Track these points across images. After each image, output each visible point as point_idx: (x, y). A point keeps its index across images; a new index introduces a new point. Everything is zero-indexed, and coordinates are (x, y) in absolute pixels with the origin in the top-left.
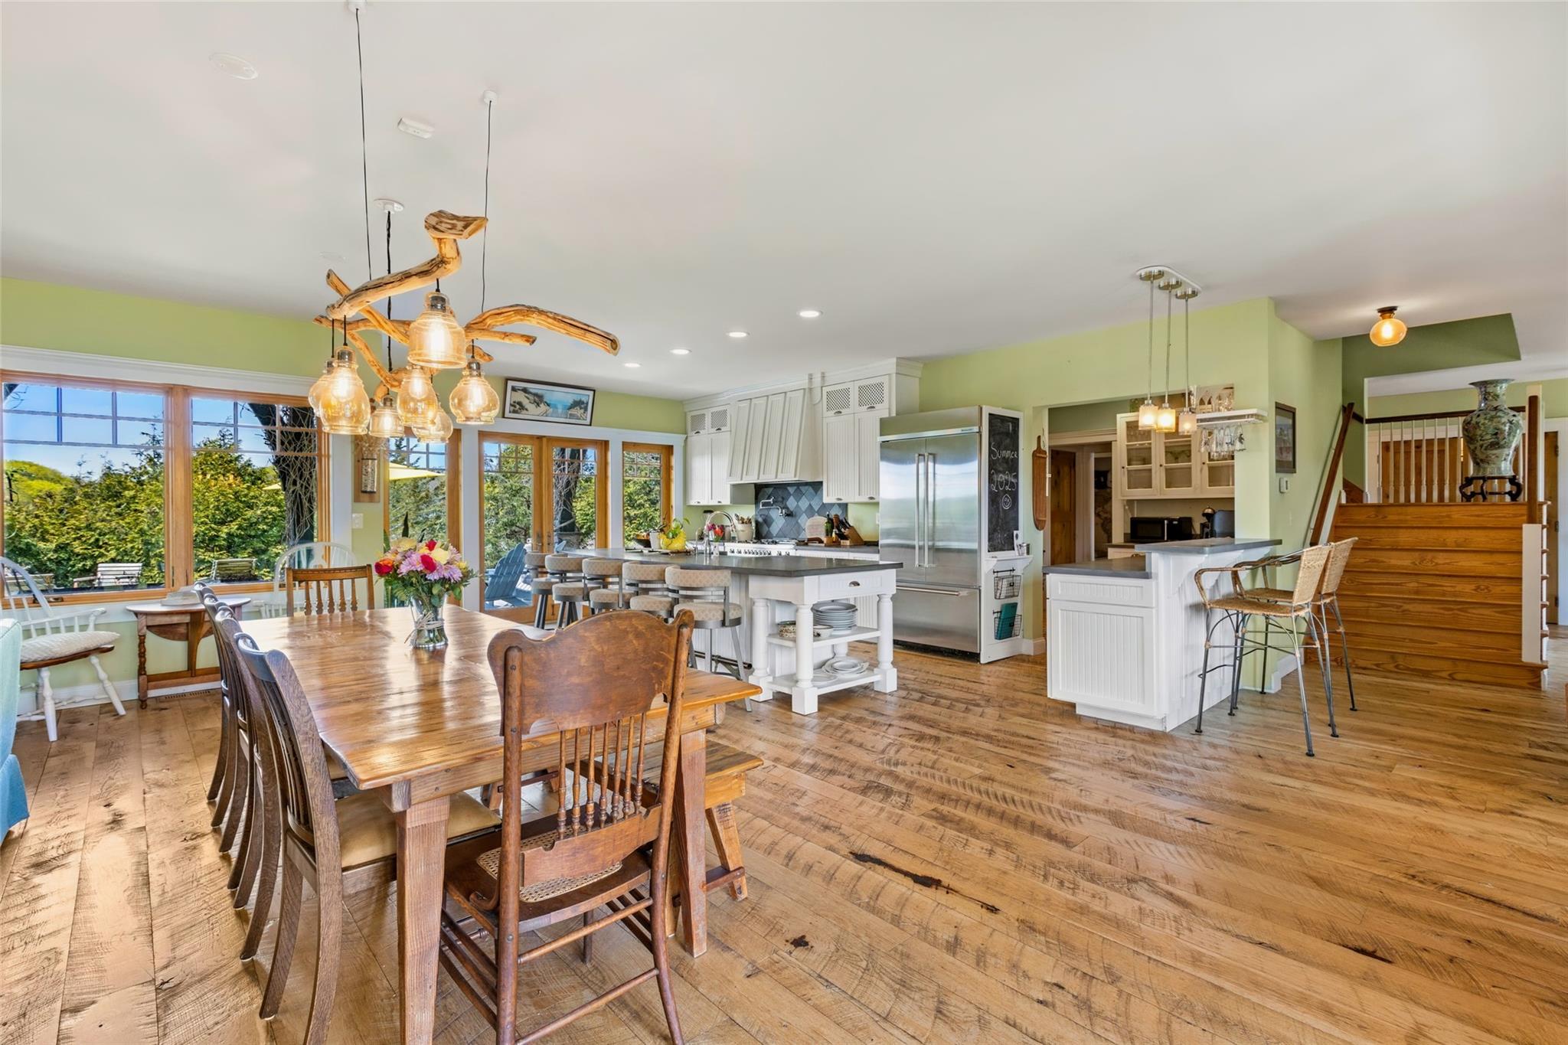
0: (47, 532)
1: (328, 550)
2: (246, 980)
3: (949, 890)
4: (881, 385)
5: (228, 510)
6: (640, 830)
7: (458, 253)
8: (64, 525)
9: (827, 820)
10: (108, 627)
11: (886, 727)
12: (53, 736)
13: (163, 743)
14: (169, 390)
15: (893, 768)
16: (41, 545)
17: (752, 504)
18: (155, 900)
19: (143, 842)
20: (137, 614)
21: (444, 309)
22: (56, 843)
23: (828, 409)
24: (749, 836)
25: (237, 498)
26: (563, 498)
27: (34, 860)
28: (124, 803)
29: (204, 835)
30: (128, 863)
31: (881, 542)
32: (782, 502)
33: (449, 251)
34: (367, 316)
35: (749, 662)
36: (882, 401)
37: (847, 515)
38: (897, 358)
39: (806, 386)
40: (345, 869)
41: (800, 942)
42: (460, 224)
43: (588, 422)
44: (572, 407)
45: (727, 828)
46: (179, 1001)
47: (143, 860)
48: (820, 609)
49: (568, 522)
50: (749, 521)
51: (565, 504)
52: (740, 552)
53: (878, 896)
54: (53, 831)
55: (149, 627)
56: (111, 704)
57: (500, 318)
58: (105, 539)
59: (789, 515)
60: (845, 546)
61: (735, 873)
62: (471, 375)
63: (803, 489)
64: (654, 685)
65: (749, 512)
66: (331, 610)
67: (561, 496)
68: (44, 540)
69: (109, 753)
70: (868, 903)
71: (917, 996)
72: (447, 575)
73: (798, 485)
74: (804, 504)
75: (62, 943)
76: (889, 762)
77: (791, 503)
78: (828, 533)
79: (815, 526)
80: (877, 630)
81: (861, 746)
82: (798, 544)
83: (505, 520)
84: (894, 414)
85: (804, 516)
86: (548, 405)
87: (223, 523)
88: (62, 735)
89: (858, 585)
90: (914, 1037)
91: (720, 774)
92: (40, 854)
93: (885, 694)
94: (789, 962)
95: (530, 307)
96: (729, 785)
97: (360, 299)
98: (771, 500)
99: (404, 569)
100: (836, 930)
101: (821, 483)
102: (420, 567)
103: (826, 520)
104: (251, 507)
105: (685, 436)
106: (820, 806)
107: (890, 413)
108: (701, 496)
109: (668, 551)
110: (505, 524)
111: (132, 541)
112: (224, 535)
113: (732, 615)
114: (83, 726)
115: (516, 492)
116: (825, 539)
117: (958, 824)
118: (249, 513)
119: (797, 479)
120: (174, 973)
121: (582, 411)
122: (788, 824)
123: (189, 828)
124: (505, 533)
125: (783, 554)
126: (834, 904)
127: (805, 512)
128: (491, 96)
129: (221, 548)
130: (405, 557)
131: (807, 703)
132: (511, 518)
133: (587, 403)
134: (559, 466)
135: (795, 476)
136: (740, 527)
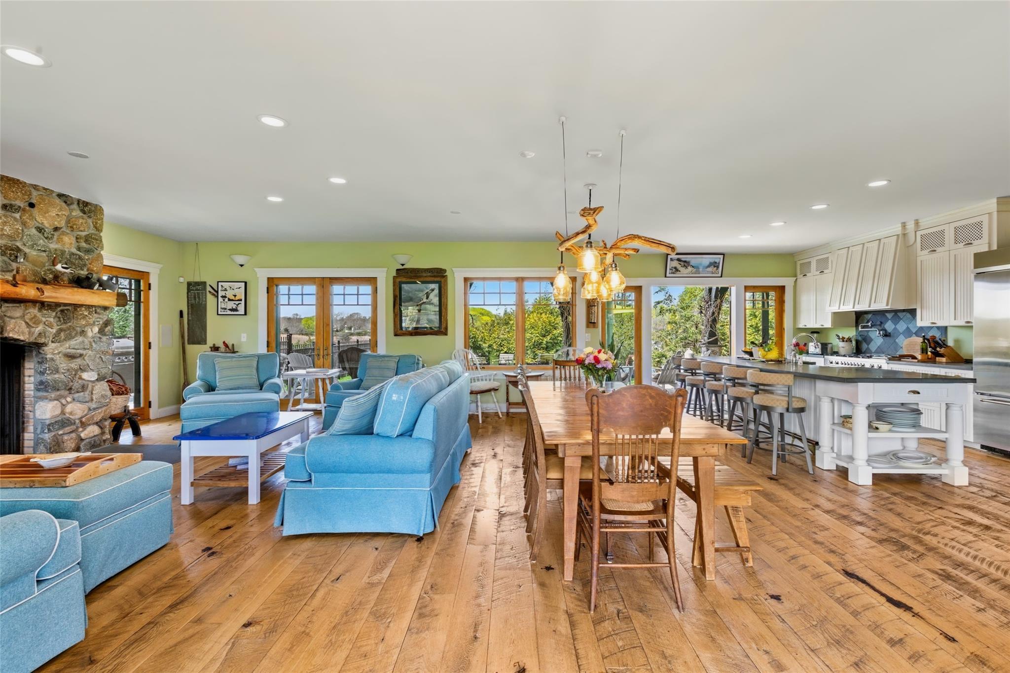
0: (485, 339)
1: (574, 351)
2: (524, 519)
3: (916, 615)
4: (981, 223)
5: (546, 330)
6: (657, 491)
7: (595, 222)
8: (490, 336)
9: (836, 548)
10: (497, 380)
11: (935, 508)
12: (481, 422)
13: (512, 431)
14: (517, 279)
15: (920, 535)
16: (484, 345)
17: (853, 327)
18: (502, 485)
19: (501, 465)
20: (506, 376)
21: (591, 246)
22: (478, 458)
23: (922, 249)
24: (770, 540)
25: (550, 324)
26: (710, 323)
27: (472, 462)
28: (499, 450)
29: (519, 467)
30: (496, 471)
31: (975, 360)
32: (880, 325)
33: (591, 222)
34: (571, 248)
35: (817, 441)
36: (980, 238)
37: (946, 336)
38: (998, 198)
39: (900, 233)
40: (547, 479)
41: (777, 598)
42: (592, 212)
43: (720, 275)
44: (709, 266)
45: (738, 521)
46: (504, 519)
47: (501, 471)
48: (884, 410)
49: (714, 338)
50: (849, 340)
51: (711, 327)
52: (837, 363)
53: (849, 597)
54: (478, 455)
55: (509, 382)
56: (497, 413)
57: (623, 242)
58: (503, 343)
59: (887, 335)
60: (941, 363)
61: (743, 549)
62: (612, 270)
63: (900, 314)
64: (662, 422)
65: (851, 333)
66: (570, 380)
67: (708, 322)
68: (485, 343)
69: (496, 431)
70: (839, 598)
71: (844, 651)
72: (605, 366)
73: (896, 312)
74: (902, 326)
75: (477, 489)
76: (919, 531)
77: (889, 326)
78: (924, 351)
79: (913, 344)
80: (945, 432)
81: (899, 514)
82: (890, 359)
83: (682, 336)
84: (995, 247)
85: (902, 337)
86: (693, 267)
87: (544, 336)
88: (483, 422)
89: (919, 393)
90: (828, 666)
91: (730, 487)
92: (474, 461)
93: (953, 486)
94: (763, 603)
95: (635, 235)
96: (739, 496)
97: (563, 245)
98: (869, 324)
99: (587, 362)
100: (805, 602)
101: (916, 309)
102: (593, 362)
103: (921, 340)
104: (555, 329)
105: (795, 278)
106: (835, 539)
107: (990, 247)
108: (808, 321)
109: (764, 360)
110: (681, 339)
111: (512, 344)
112: (544, 342)
113: (796, 405)
114: (489, 419)
115: (688, 319)
116: (919, 357)
117: (961, 585)
118: (555, 332)
119: (889, 307)
120: (504, 510)
121: (715, 268)
122: (803, 541)
123: (515, 464)
124: (681, 344)
125: (876, 367)
126: (812, 590)
127: (903, 333)
128: (623, 132)
129: (543, 348)
130: (587, 356)
131: (862, 476)
132: (685, 335)
133: (719, 263)
134: (707, 303)
135: (887, 305)
136: (841, 344)
